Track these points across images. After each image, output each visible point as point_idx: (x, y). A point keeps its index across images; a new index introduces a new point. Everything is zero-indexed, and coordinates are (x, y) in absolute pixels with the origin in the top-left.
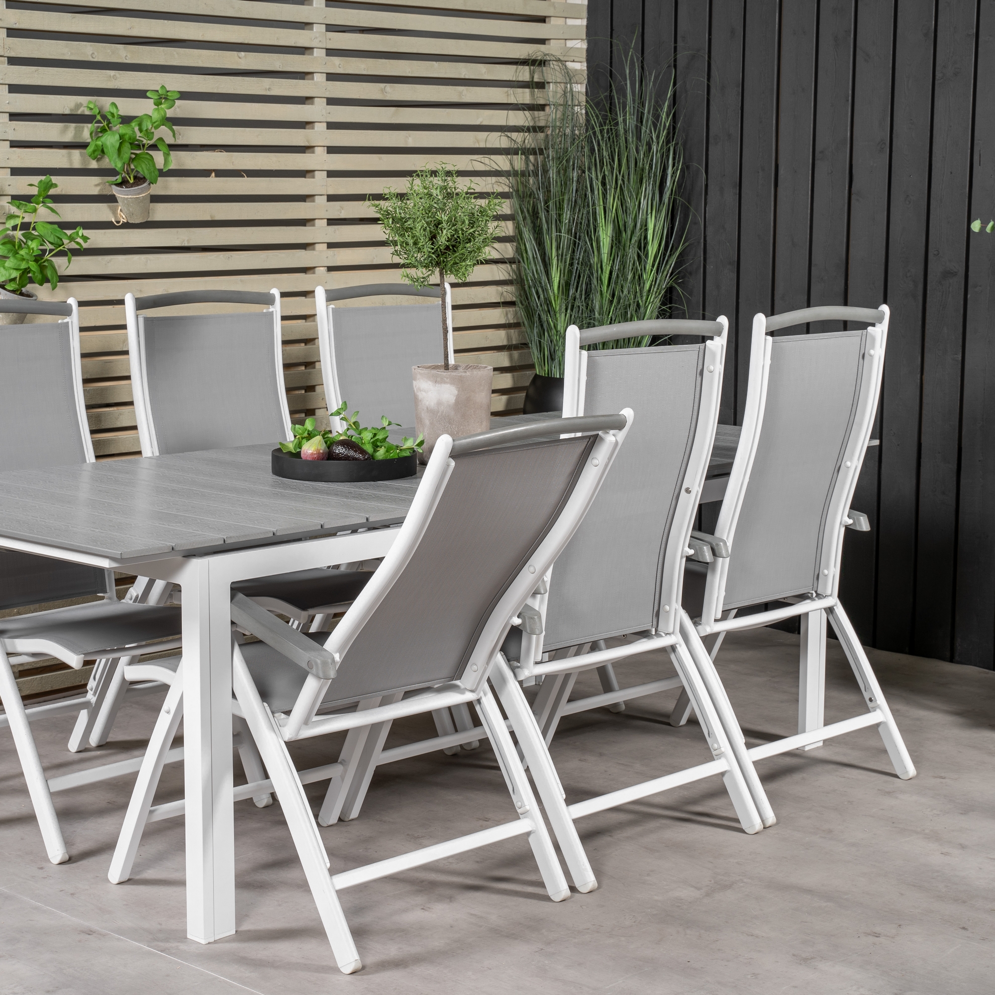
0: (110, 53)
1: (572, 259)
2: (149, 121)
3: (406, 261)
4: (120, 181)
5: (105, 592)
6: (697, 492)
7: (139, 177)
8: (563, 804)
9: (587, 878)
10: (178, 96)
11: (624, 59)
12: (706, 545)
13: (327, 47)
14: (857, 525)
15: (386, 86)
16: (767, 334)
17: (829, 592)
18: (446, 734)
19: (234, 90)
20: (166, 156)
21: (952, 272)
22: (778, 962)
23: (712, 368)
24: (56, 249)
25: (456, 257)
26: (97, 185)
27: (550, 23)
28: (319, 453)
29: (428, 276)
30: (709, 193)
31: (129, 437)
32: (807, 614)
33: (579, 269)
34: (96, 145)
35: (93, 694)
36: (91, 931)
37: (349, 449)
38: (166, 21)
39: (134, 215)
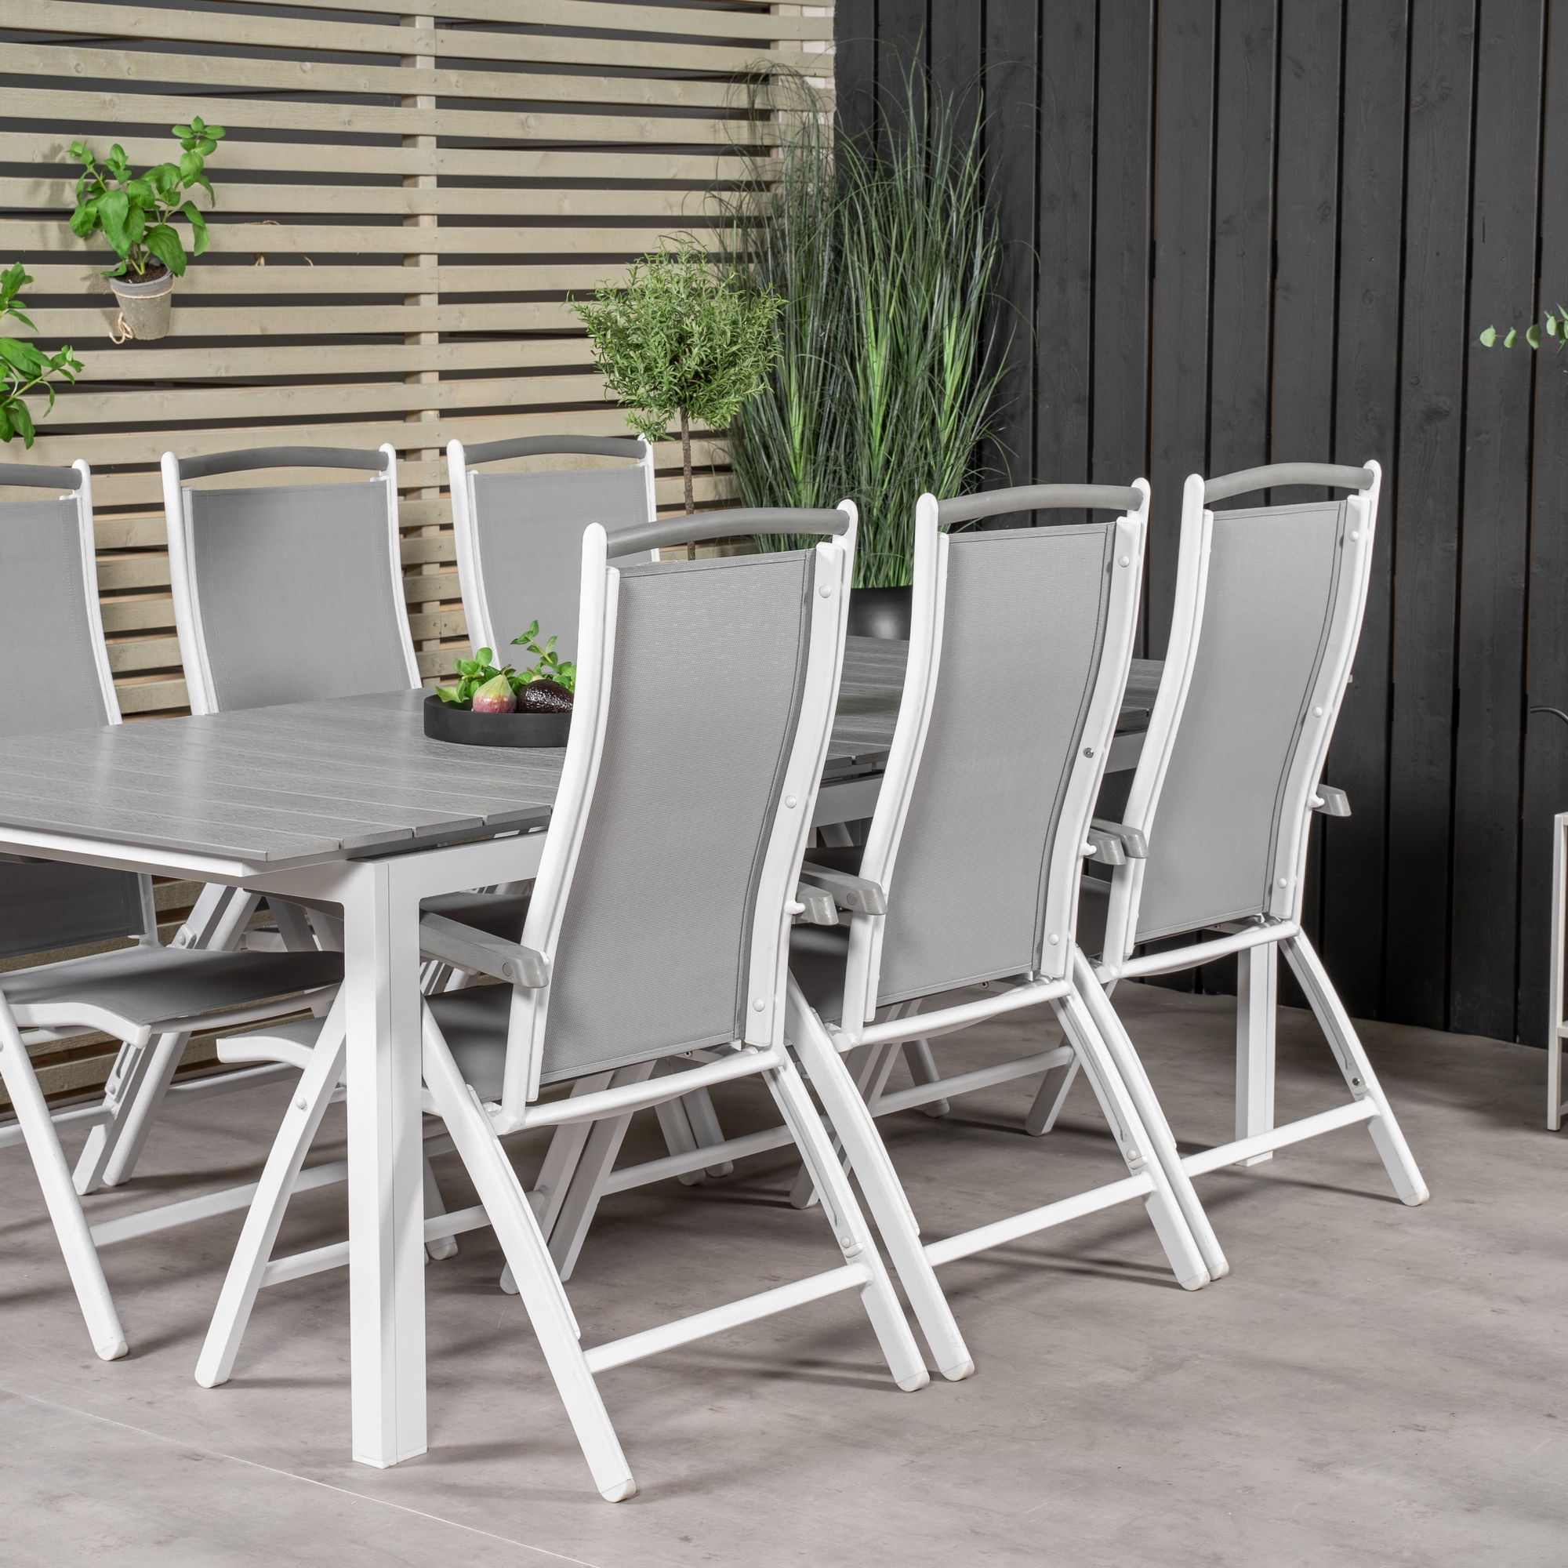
0: (105, 64)
1: (822, 396)
2: (174, 174)
3: (629, 397)
4: (122, 271)
5: (141, 932)
6: (1103, 755)
7: (152, 265)
8: (917, 1242)
9: (957, 1357)
10: (222, 134)
11: (903, 73)
12: (1114, 839)
13: (438, 54)
14: (1331, 807)
15: (528, 116)
16: (1207, 506)
17: (1288, 914)
18: (682, 1151)
19: (296, 123)
20: (199, 231)
21: (1441, 410)
22: (1279, 1470)
23: (1126, 560)
24: (30, 382)
25: (711, 391)
26: (85, 279)
27: (777, 14)
28: (502, 702)
29: (664, 420)
30: (1041, 288)
31: (136, 688)
32: (1247, 951)
33: (833, 410)
34: (87, 214)
35: (115, 1100)
36: (198, 1455)
37: (552, 695)
38: (190, 12)
39: (146, 327)
